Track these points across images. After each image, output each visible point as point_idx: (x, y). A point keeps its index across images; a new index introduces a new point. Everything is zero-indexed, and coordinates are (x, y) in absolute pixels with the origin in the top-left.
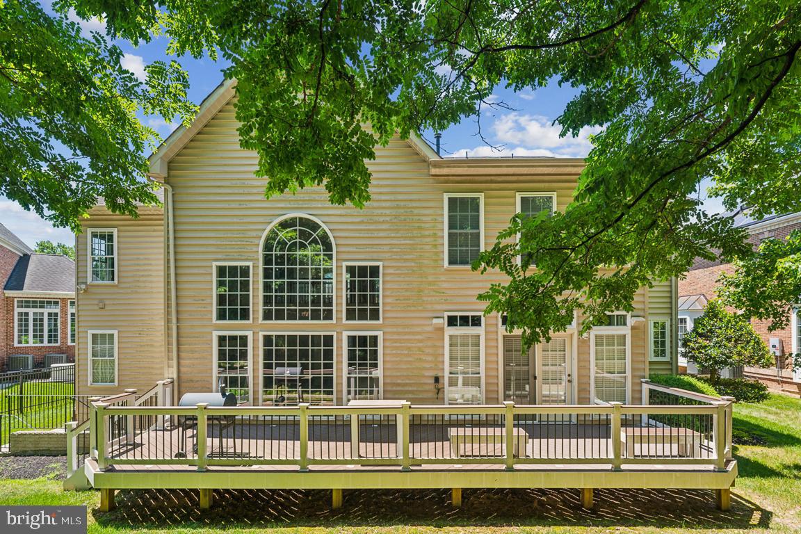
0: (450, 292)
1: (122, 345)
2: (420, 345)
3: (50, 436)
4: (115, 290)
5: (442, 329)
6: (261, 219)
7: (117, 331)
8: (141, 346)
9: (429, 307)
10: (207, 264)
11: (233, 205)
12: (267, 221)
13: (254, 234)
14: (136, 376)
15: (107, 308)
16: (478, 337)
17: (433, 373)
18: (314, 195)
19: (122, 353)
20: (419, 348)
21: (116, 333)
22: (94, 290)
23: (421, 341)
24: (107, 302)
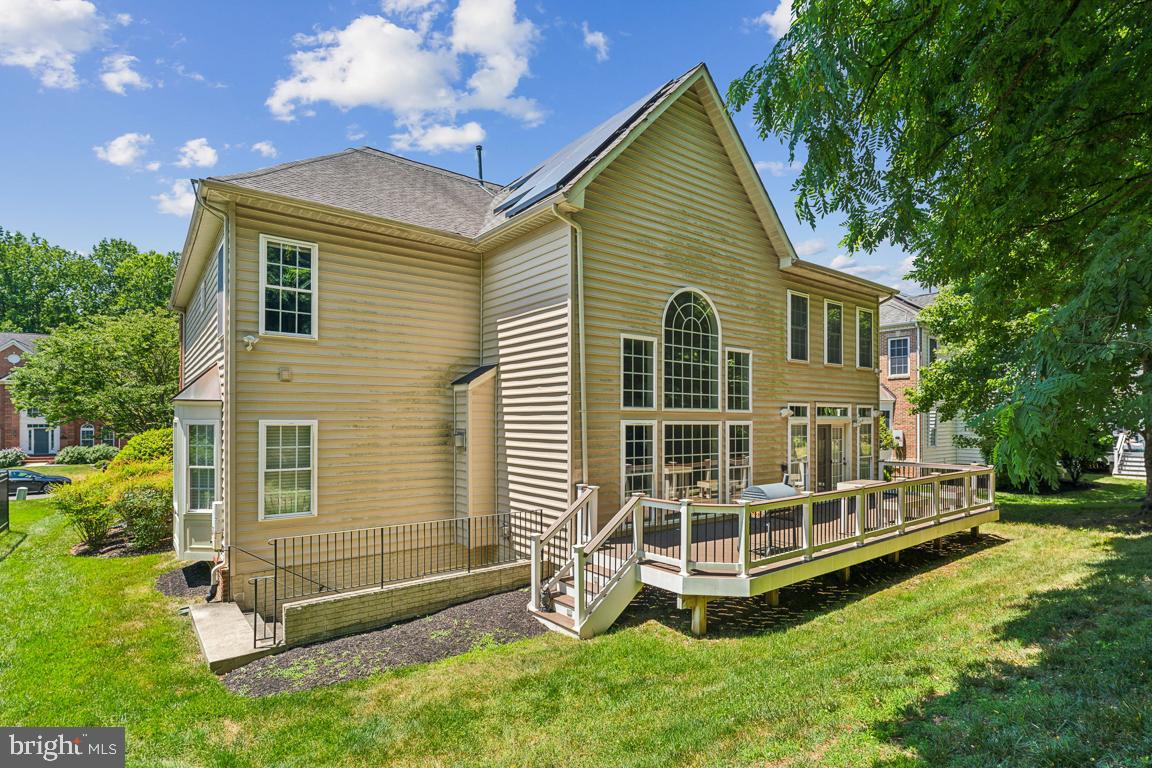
0: (790, 384)
1: (324, 446)
2: (773, 434)
3: (363, 600)
4: (313, 350)
5: (786, 419)
6: (663, 289)
7: (316, 422)
8: (359, 446)
9: (778, 397)
10: (616, 335)
11: (639, 266)
12: (669, 291)
13: (656, 304)
14: (350, 497)
15: (296, 380)
16: (805, 427)
17: (779, 462)
18: (705, 271)
19: (326, 459)
20: (773, 437)
21: (314, 424)
22: (269, 347)
23: (773, 430)
24: (295, 370)
